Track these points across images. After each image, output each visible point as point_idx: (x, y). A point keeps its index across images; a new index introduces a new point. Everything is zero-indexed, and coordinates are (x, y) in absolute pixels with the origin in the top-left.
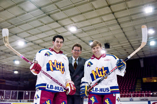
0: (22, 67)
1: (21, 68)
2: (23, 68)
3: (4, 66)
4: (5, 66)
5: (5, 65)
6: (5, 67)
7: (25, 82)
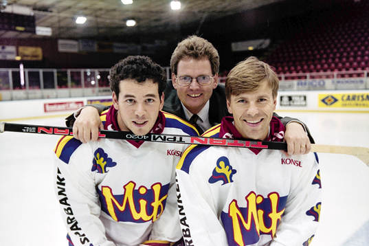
0: (143, 9)
1: (140, 12)
2: (145, 11)
3: (98, 13)
4: (103, 12)
5: (101, 9)
6: (102, 14)
7: (157, 42)
